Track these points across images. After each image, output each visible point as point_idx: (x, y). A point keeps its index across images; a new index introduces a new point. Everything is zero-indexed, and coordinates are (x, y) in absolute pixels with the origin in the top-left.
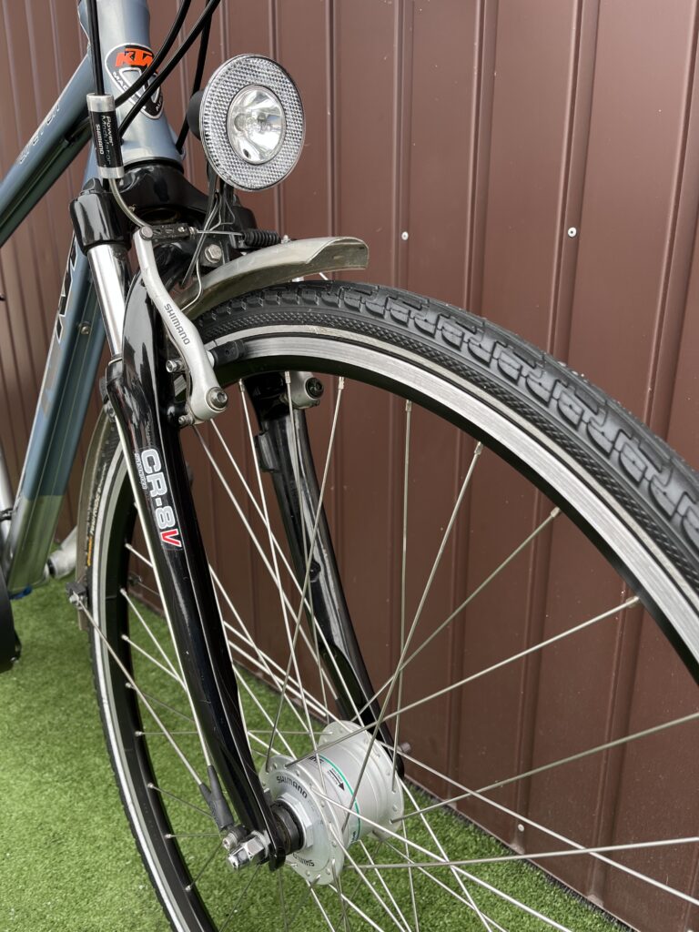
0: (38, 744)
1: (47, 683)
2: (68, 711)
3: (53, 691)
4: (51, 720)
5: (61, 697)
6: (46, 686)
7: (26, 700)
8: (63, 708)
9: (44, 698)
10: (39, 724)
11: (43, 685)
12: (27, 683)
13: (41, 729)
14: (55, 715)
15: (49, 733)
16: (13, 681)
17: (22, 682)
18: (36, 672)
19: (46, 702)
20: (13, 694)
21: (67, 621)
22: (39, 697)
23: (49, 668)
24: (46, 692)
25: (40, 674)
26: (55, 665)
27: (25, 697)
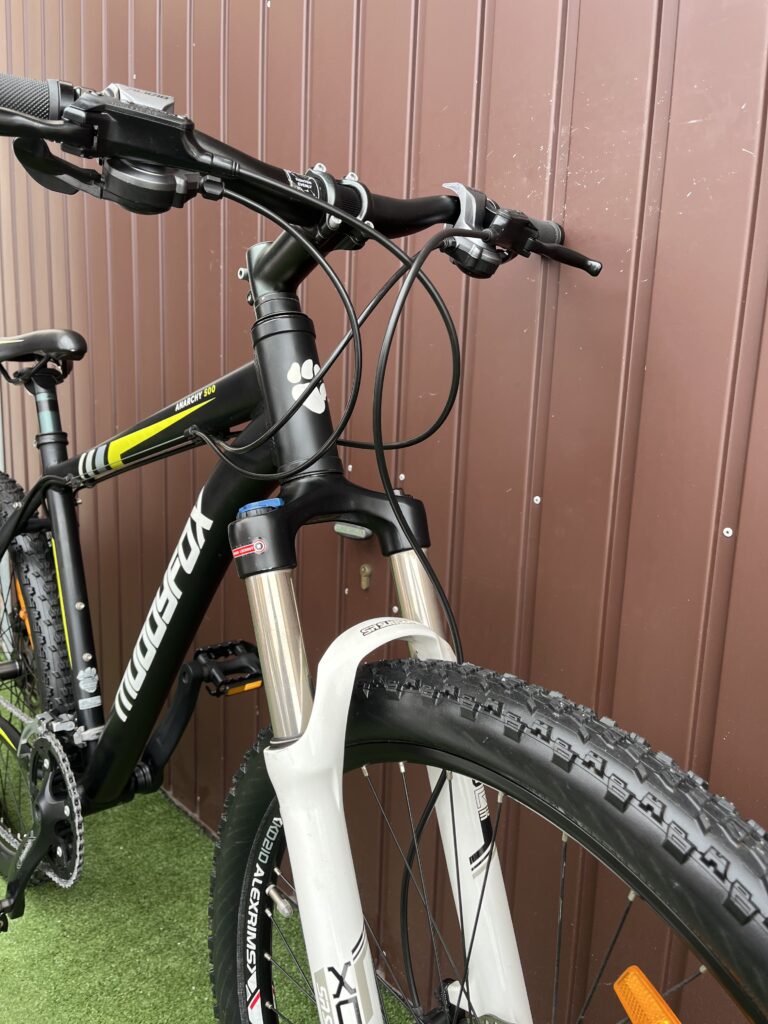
0: (89, 1012)
1: (95, 930)
2: (120, 971)
3: (101, 941)
4: (101, 981)
5: (111, 951)
6: (94, 933)
7: (73, 951)
8: (113, 966)
9: (92, 950)
10: (88, 984)
11: (90, 932)
12: (73, 928)
13: (90, 991)
14: (106, 974)
15: (100, 998)
16: (57, 925)
17: (67, 926)
18: (81, 914)
19: (95, 955)
20: (57, 941)
21: (114, 845)
22: (87, 948)
23: (97, 910)
24: (93, 942)
25: (86, 917)
26: (102, 906)
27: (72, 947)
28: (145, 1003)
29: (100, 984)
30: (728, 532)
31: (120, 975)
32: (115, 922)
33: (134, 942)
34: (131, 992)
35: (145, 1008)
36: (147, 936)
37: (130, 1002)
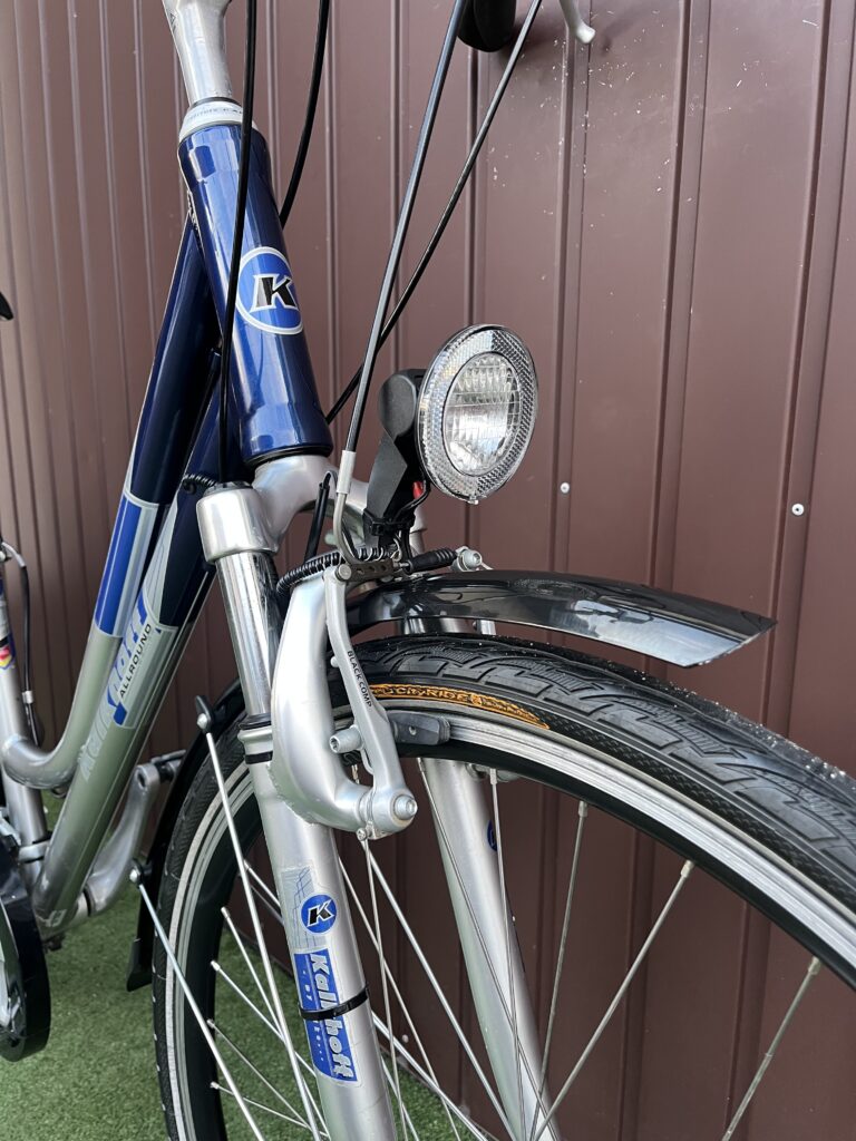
28: (127, 1105)
29: (75, 1085)
30: (798, 509)
31: (99, 1073)
32: (94, 1012)
33: (114, 1034)
34: (111, 1094)
35: (128, 1111)
36: (131, 1028)
37: (110, 1103)
